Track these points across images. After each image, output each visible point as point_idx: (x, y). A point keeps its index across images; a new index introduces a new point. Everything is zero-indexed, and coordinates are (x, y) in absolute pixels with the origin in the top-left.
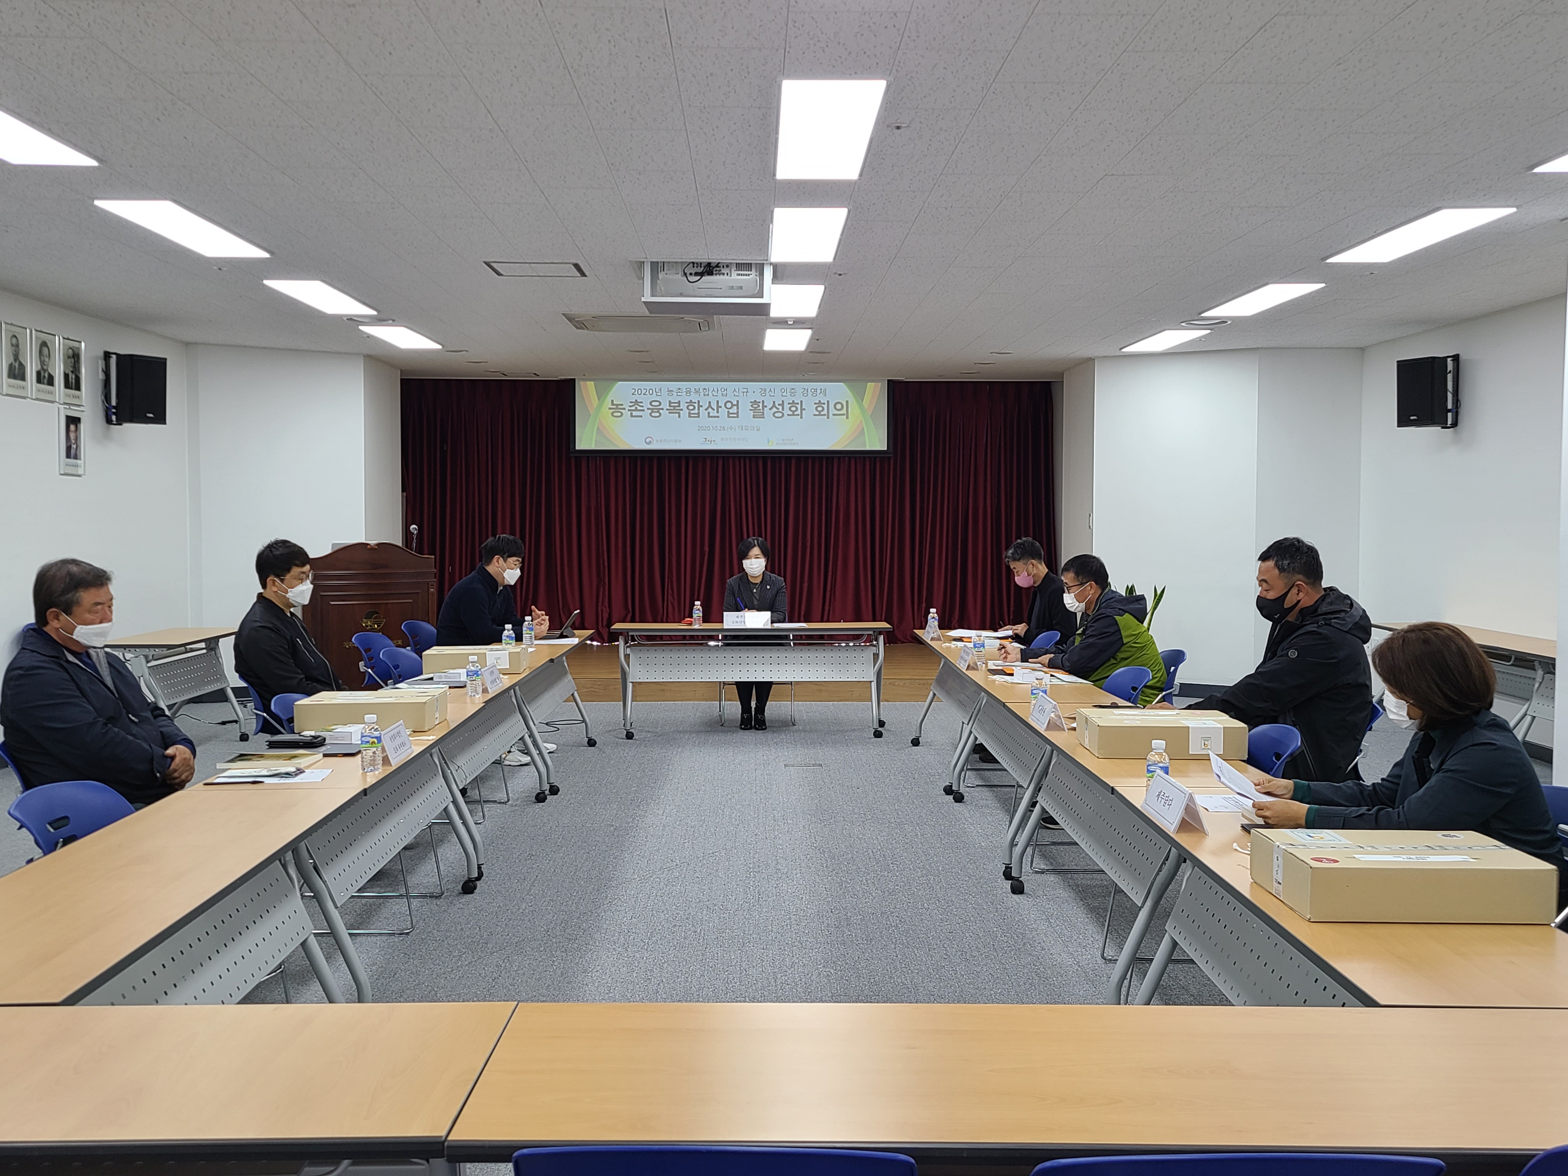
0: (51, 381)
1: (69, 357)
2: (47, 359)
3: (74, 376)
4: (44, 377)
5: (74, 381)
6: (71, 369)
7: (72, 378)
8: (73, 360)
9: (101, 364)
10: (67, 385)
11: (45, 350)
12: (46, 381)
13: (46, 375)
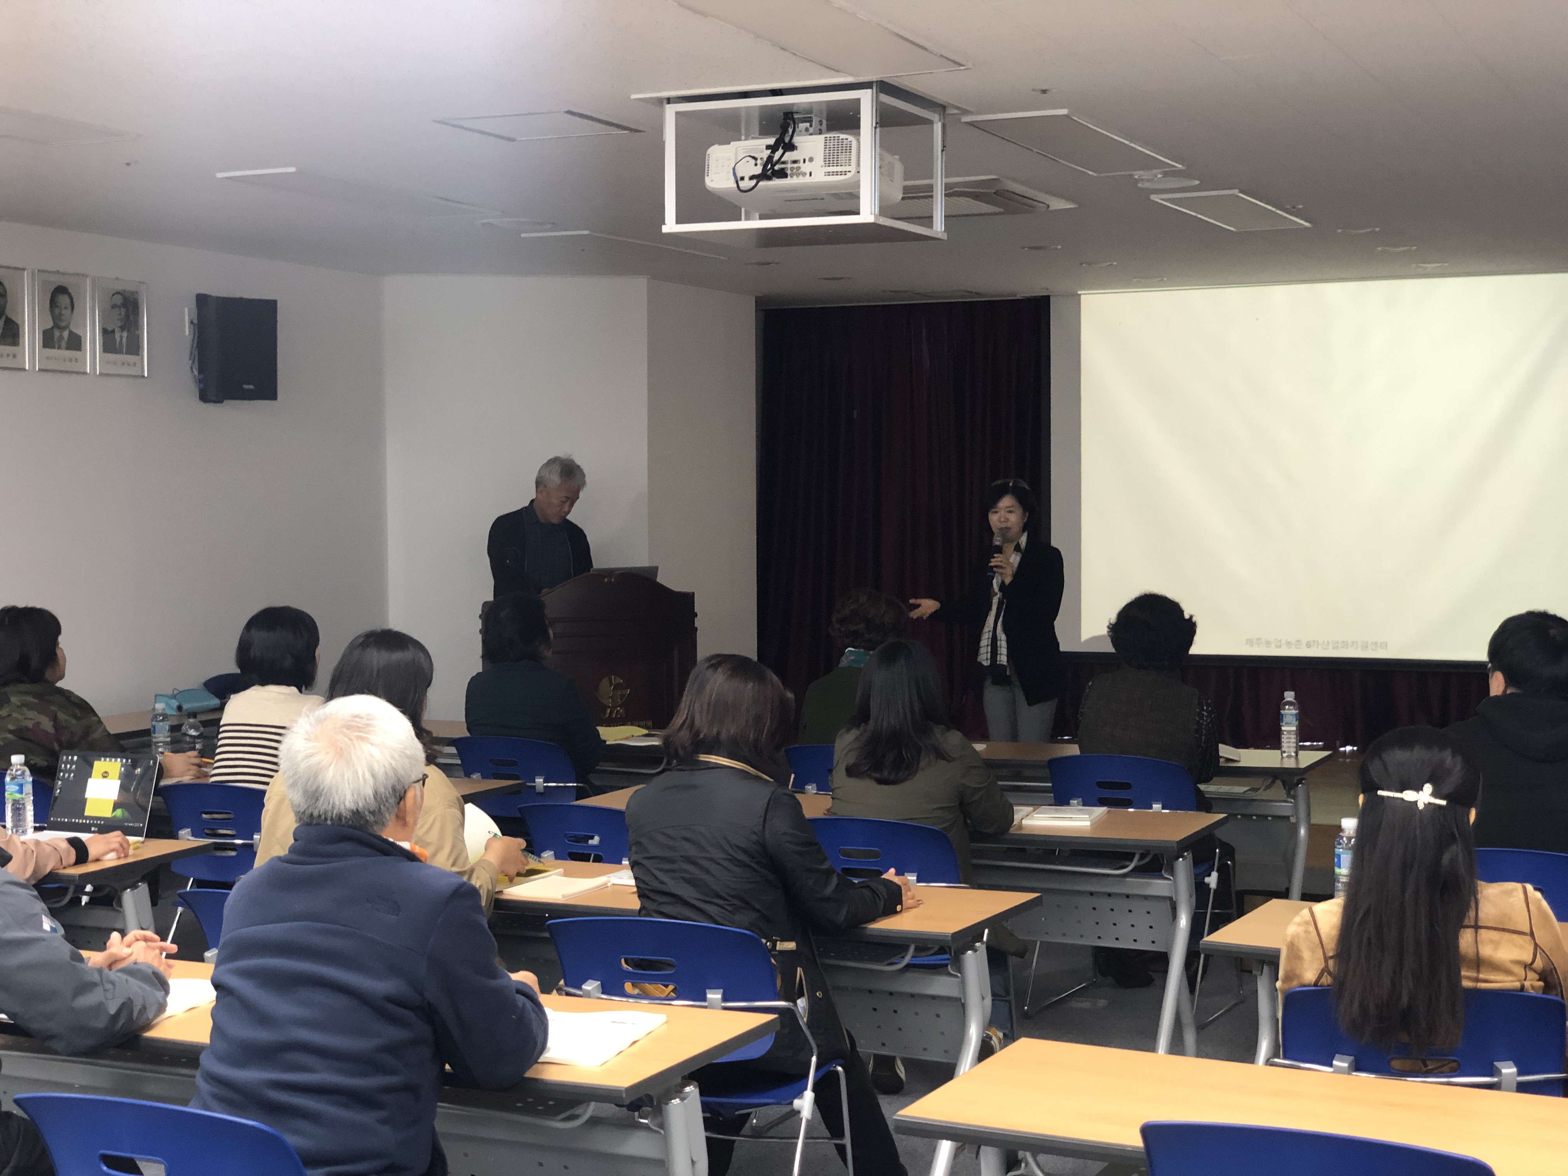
0: (75, 343)
1: (114, 306)
2: (66, 312)
3: (125, 334)
4: (61, 338)
5: (124, 340)
6: (120, 324)
7: (121, 337)
8: (123, 310)
9: (187, 314)
10: (109, 346)
11: (63, 300)
12: (63, 344)
13: (66, 334)
